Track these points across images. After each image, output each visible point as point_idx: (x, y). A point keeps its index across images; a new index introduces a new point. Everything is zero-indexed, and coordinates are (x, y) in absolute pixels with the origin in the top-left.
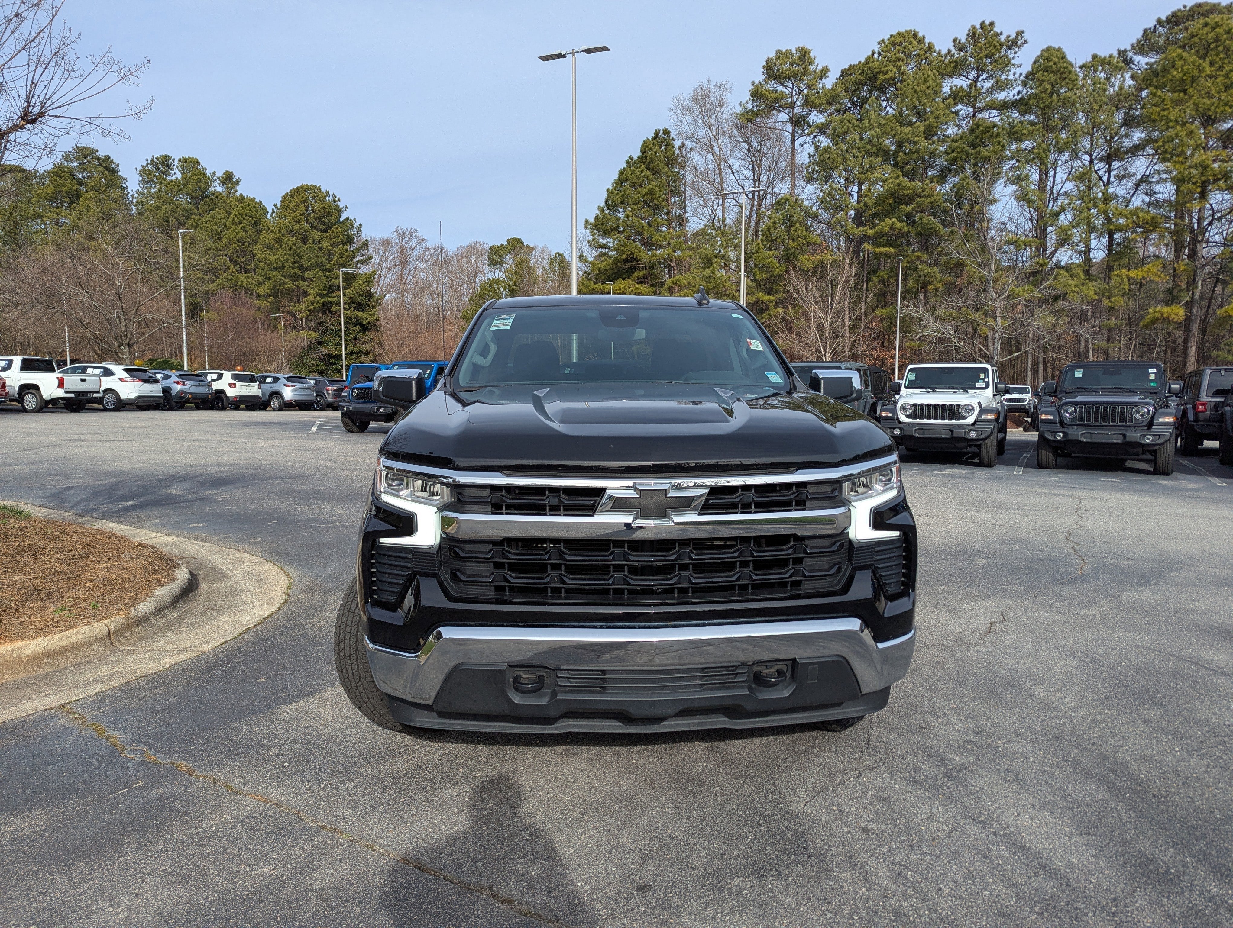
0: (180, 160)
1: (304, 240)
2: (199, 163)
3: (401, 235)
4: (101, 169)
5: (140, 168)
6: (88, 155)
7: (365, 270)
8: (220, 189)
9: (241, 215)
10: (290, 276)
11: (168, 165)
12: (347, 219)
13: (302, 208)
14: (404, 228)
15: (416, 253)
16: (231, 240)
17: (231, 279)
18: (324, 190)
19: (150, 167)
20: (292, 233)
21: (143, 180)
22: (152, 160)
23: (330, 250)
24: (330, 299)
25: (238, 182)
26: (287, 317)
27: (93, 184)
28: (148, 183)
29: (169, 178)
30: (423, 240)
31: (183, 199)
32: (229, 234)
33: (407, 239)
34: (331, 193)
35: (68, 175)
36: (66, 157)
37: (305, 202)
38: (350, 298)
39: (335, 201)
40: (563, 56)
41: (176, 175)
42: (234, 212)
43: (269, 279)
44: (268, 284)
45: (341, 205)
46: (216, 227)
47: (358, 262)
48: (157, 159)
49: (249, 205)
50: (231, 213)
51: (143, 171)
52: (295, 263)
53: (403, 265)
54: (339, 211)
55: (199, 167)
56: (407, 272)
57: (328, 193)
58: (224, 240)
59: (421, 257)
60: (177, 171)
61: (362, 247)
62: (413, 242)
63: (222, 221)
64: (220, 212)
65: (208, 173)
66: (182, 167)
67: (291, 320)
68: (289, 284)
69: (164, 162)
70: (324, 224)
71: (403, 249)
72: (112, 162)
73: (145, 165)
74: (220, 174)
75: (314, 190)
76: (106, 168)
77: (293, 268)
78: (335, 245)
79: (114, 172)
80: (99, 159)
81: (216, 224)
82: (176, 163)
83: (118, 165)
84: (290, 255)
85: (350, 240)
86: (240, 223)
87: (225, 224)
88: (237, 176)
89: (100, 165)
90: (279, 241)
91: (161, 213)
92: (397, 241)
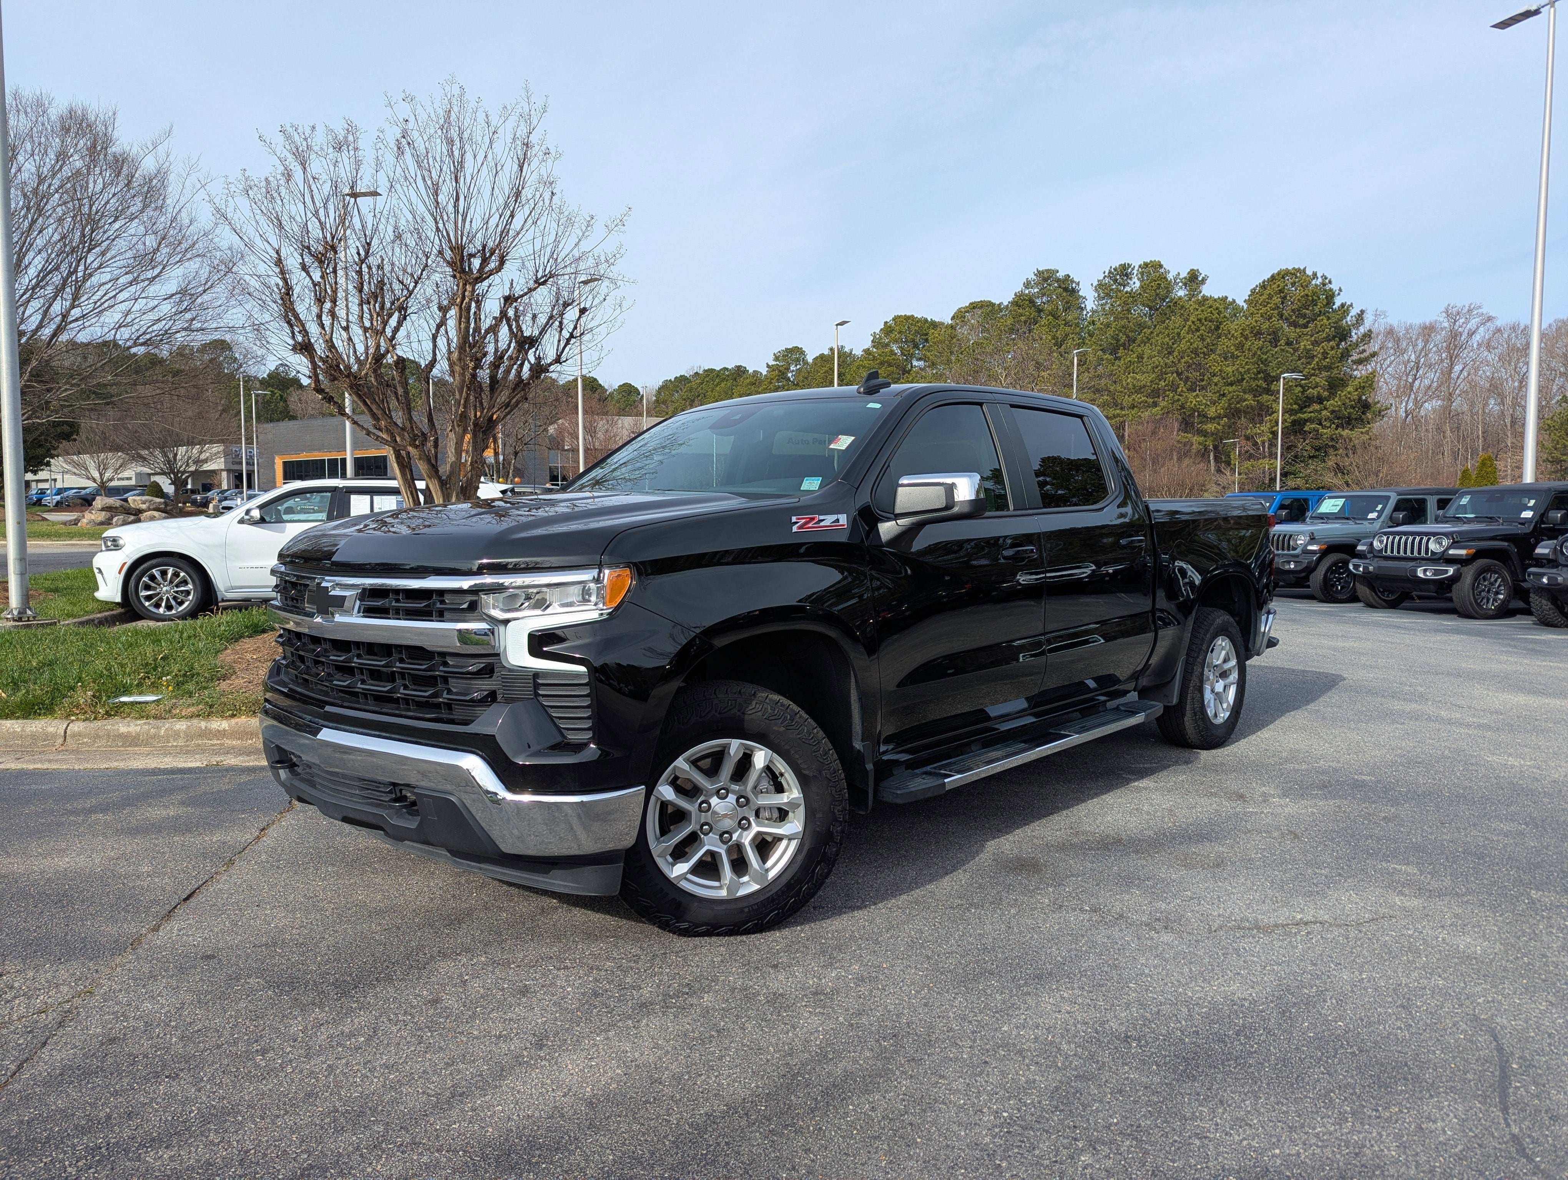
0: (1140, 266)
1: (1275, 342)
2: (1161, 266)
3: (1452, 315)
4: (1060, 290)
5: (1095, 283)
6: (1049, 278)
7: (1360, 372)
8: (1181, 293)
9: (1200, 320)
10: (1251, 390)
11: (1127, 275)
12: (1343, 305)
13: (1277, 300)
14: (1459, 305)
15: (1477, 338)
16: (1184, 352)
17: (1179, 400)
18: (1309, 272)
19: (1107, 280)
20: (1258, 334)
21: (1099, 295)
22: (1110, 272)
23: (1310, 350)
24: (1302, 416)
25: (1204, 281)
26: (1244, 442)
27: (1050, 308)
28: (1104, 298)
29: (1128, 289)
30: (1490, 319)
31: (1139, 311)
32: (1183, 345)
33: (1462, 321)
34: (1319, 275)
35: (1027, 302)
36: (1027, 285)
37: (1281, 291)
38: (1333, 412)
39: (1324, 285)
40: (1537, 12)
41: (1135, 284)
42: (1191, 318)
43: (1224, 395)
44: (1224, 402)
45: (1334, 286)
46: (1167, 339)
47: (1354, 362)
48: (1115, 269)
49: (1210, 307)
50: (1188, 320)
51: (1100, 286)
52: (1259, 373)
53: (1452, 359)
54: (1330, 297)
55: (1162, 270)
56: (1457, 368)
57: (1315, 275)
58: (1176, 354)
59: (1488, 345)
60: (1135, 280)
61: (1362, 340)
62: (1473, 324)
63: (1176, 331)
64: (1176, 321)
65: (1170, 277)
66: (1142, 274)
67: (1248, 446)
68: (1250, 400)
69: (1123, 272)
70: (1304, 316)
71: (1454, 335)
72: (1073, 281)
73: (1102, 278)
74: (1184, 274)
75: (1296, 275)
76: (1066, 289)
77: (1254, 379)
78: (1316, 343)
79: (1073, 292)
80: (1058, 280)
81: (1168, 335)
82: (1135, 272)
83: (1078, 284)
84: (1253, 364)
85: (1343, 334)
86: (1198, 330)
87: (1179, 334)
88: (1203, 273)
89: (1060, 287)
90: (1240, 346)
91: (1110, 332)
92: (1446, 324)
